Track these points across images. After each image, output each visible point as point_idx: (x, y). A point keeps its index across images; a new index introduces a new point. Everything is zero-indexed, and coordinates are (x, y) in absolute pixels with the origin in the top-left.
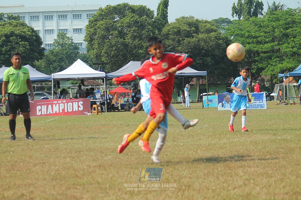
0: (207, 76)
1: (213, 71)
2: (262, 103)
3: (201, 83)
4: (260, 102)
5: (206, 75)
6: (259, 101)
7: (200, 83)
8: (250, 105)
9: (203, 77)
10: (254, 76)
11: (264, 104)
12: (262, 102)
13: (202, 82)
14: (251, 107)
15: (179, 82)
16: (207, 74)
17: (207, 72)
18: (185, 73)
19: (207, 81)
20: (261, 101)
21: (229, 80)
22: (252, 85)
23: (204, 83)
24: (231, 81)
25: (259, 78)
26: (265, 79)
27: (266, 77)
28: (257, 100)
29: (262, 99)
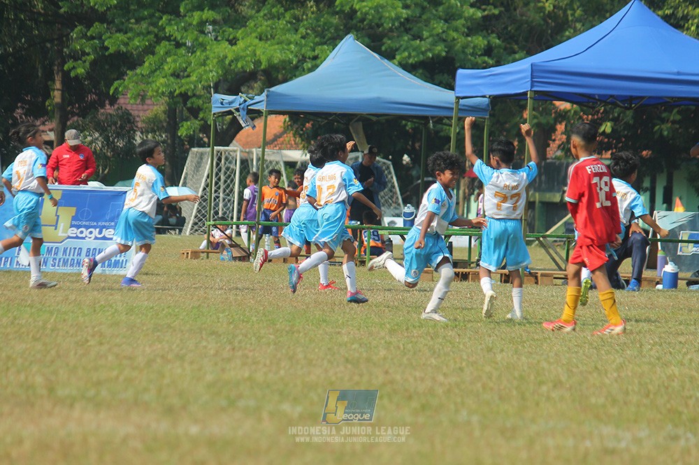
4: (104, 238)
6: (96, 232)
8: (50, 251)
10: (81, 98)
14: (50, 262)
20: (109, 233)
25: (108, 107)
26: (138, 119)
27: (145, 107)
28: (87, 223)
29: (113, 224)
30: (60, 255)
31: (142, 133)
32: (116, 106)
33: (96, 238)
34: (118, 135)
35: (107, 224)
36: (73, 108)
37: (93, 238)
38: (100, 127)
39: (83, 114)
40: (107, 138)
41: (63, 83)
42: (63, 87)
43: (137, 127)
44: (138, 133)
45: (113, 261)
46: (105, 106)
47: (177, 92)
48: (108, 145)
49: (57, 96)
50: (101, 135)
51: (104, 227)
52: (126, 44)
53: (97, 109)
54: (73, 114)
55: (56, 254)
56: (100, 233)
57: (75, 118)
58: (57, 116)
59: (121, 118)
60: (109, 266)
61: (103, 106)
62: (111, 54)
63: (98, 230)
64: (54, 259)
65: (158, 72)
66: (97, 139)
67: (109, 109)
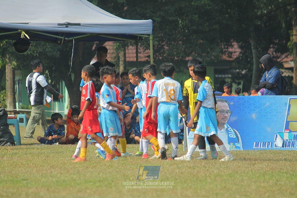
0: (151, 37)
1: (171, 18)
3: (135, 60)
5: (150, 32)
7: (128, 59)
8: (295, 137)
9: (141, 38)
13: (137, 56)
15: (57, 54)
16: (153, 30)
17: (154, 21)
18: (79, 25)
19: (151, 52)
21: (222, 52)
23: (142, 58)
24: (231, 53)
49: (294, 39)
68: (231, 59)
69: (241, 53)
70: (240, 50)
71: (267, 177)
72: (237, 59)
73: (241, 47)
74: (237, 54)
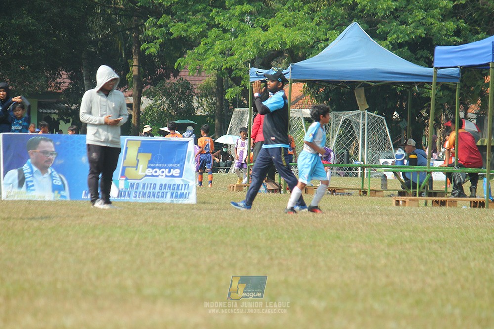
2: (178, 181)
4: (173, 176)
6: (166, 172)
8: (132, 186)
10: (152, 71)
11: (186, 185)
12: (181, 176)
14: (133, 194)
20: (176, 172)
22: (143, 107)
24: (60, 83)
25: (172, 78)
26: (194, 87)
27: (200, 78)
28: (160, 165)
29: (179, 165)
30: (140, 189)
31: (198, 97)
32: (178, 77)
33: (167, 176)
34: (180, 99)
35: (174, 166)
36: (147, 79)
37: (164, 176)
38: (167, 93)
39: (154, 83)
40: (172, 102)
41: (139, 61)
42: (139, 64)
43: (194, 93)
44: (195, 97)
45: (179, 193)
46: (170, 77)
47: (224, 67)
48: (172, 106)
49: (135, 70)
50: (167, 99)
51: (172, 168)
52: (186, 31)
53: (164, 80)
54: (147, 84)
55: (137, 188)
56: (170, 172)
57: (149, 87)
58: (135, 85)
59: (182, 86)
60: (176, 197)
61: (169, 77)
62: (174, 38)
63: (167, 170)
64: (136, 192)
65: (210, 52)
66: (164, 102)
67: (173, 80)
68: (59, 91)
69: (70, 84)
70: (69, 81)
71: (97, 232)
72: (66, 90)
73: (70, 78)
74: (67, 84)
